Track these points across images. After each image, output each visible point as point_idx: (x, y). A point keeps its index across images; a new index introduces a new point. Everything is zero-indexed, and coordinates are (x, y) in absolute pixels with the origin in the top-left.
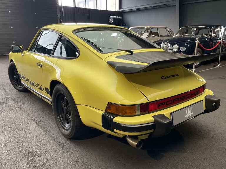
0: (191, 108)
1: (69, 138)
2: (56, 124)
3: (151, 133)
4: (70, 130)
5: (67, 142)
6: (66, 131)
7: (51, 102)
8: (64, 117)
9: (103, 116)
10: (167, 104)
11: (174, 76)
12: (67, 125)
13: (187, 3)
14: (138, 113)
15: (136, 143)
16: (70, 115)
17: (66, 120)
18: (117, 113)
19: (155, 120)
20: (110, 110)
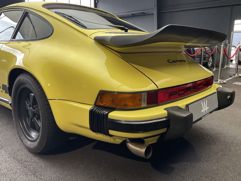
0: (207, 100)
1: (37, 153)
2: (17, 136)
3: (162, 135)
4: (38, 141)
5: (34, 158)
6: (32, 143)
7: (11, 104)
8: (29, 123)
9: (92, 112)
10: (179, 95)
11: (181, 61)
12: (34, 134)
13: (165, 11)
14: (144, 105)
15: (143, 150)
16: (38, 118)
17: (32, 127)
18: (114, 106)
19: (169, 113)
20: (102, 102)
